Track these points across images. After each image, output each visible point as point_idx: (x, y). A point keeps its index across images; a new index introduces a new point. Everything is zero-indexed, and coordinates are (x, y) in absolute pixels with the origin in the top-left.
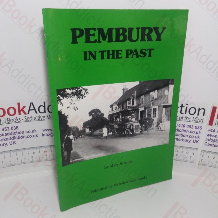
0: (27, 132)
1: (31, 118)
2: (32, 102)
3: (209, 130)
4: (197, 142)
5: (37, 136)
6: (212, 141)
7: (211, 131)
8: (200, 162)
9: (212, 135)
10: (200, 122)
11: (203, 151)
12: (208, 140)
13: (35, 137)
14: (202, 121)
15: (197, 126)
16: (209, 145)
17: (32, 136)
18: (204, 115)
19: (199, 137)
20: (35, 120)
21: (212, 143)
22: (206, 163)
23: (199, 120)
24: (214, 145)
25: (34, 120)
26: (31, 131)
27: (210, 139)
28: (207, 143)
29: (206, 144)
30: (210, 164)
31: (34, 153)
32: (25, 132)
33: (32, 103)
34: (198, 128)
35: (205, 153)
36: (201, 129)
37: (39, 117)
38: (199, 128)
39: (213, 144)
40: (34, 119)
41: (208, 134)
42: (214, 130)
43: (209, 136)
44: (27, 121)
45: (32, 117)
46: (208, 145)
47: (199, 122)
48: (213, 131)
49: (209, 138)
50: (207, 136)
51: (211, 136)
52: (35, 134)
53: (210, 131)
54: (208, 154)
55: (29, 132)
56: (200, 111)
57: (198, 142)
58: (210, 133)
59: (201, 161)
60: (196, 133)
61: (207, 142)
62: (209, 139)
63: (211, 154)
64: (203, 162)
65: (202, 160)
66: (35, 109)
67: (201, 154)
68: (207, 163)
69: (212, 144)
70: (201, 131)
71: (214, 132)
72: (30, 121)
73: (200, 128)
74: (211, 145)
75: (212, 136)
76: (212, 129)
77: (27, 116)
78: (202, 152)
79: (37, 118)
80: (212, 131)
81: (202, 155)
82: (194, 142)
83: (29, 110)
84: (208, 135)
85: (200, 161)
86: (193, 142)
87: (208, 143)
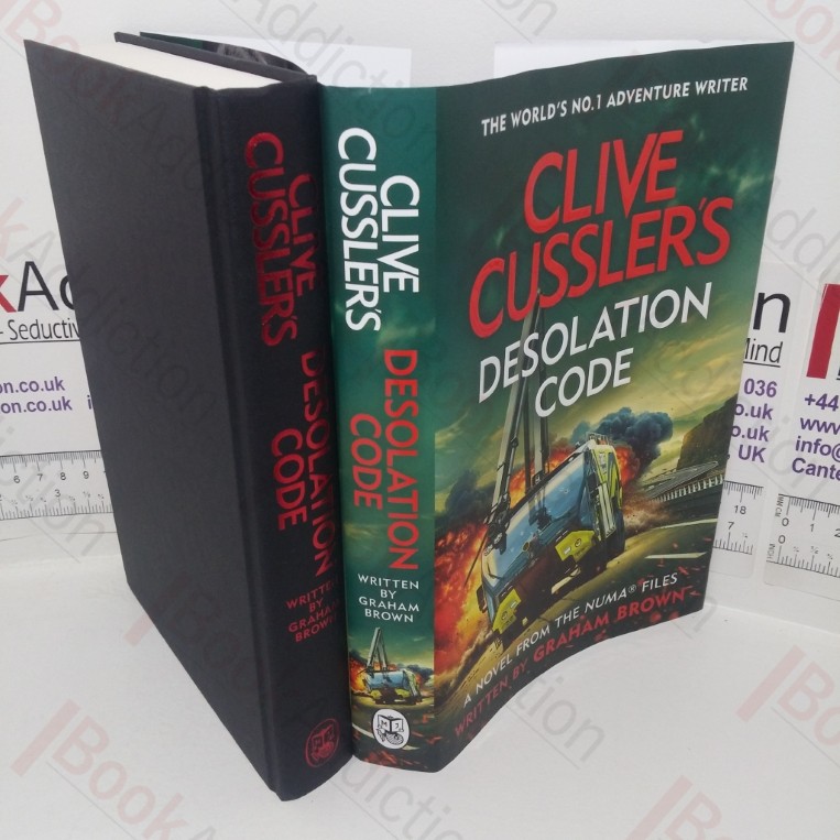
0: (24, 387)
1: (35, 328)
2: (29, 260)
3: (810, 400)
4: (755, 454)
5: (66, 404)
6: (826, 450)
7: (817, 404)
8: (776, 549)
9: (824, 423)
10: (768, 362)
11: (786, 500)
12: (807, 446)
13: (60, 408)
14: (775, 355)
15: (756, 382)
16: (812, 470)
17: (49, 406)
18: (783, 328)
19: (763, 434)
20: (54, 338)
21: (828, 461)
22: (800, 558)
23: (763, 350)
24: (835, 473)
25: (48, 339)
26: (42, 386)
27: (817, 444)
28: (804, 461)
29: (799, 465)
30: (821, 560)
31: (63, 476)
32: (16, 387)
33: (30, 265)
34: (760, 391)
35: (795, 509)
36: (771, 392)
37: (67, 327)
38: (765, 388)
39: (833, 468)
40: (47, 334)
41: (809, 421)
42: (836, 399)
43: (811, 428)
44: (19, 339)
45: (37, 324)
46: (807, 472)
47: (760, 360)
48: (827, 402)
49: (811, 435)
50: (803, 427)
51: (819, 430)
52: (56, 395)
53: (812, 403)
54: (809, 512)
55: (33, 386)
56: (766, 306)
57: (759, 454)
58: (815, 413)
59: (778, 545)
60: (753, 415)
61: (805, 455)
62: (813, 441)
63: (821, 514)
64: (787, 551)
65: (782, 539)
66: (45, 292)
67: (777, 515)
68: (805, 555)
69: (829, 467)
70: (771, 402)
71: (835, 407)
72: (31, 339)
73: (769, 389)
74: (823, 471)
75: (824, 427)
76: (825, 397)
77: (19, 318)
78: (780, 503)
79: (59, 330)
80: (823, 406)
81: (783, 515)
82: (745, 454)
83: (25, 293)
84: (806, 424)
85: (773, 546)
86: (740, 456)
87: (808, 462)
